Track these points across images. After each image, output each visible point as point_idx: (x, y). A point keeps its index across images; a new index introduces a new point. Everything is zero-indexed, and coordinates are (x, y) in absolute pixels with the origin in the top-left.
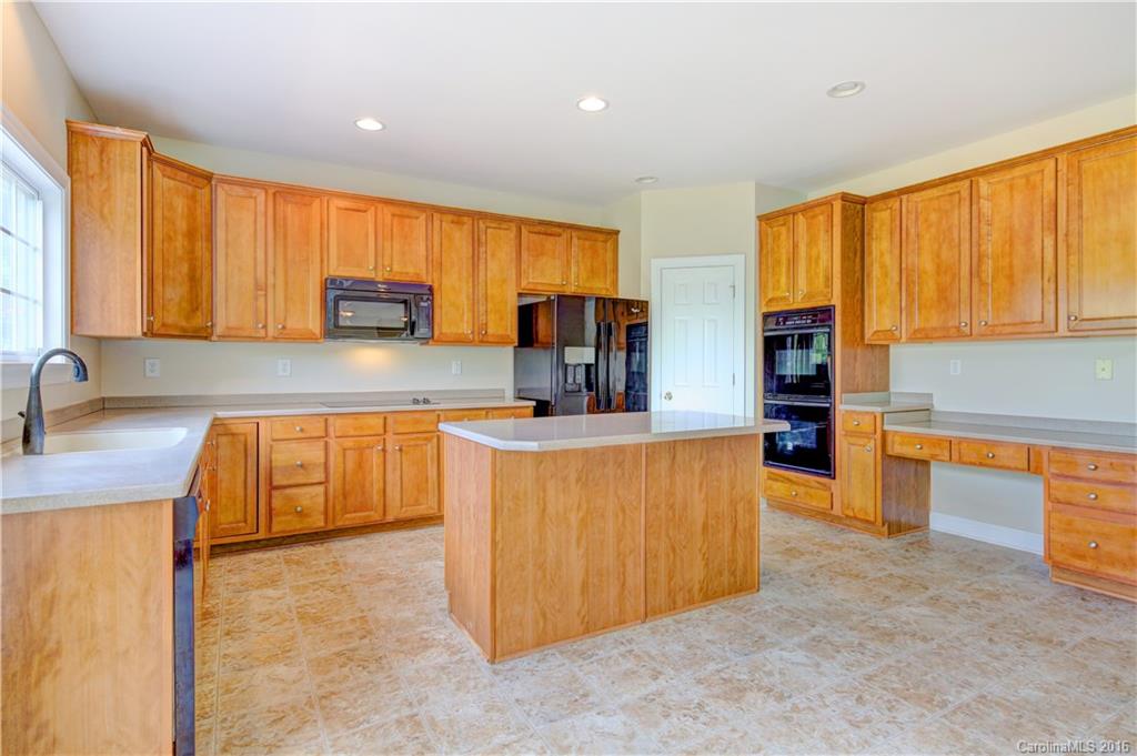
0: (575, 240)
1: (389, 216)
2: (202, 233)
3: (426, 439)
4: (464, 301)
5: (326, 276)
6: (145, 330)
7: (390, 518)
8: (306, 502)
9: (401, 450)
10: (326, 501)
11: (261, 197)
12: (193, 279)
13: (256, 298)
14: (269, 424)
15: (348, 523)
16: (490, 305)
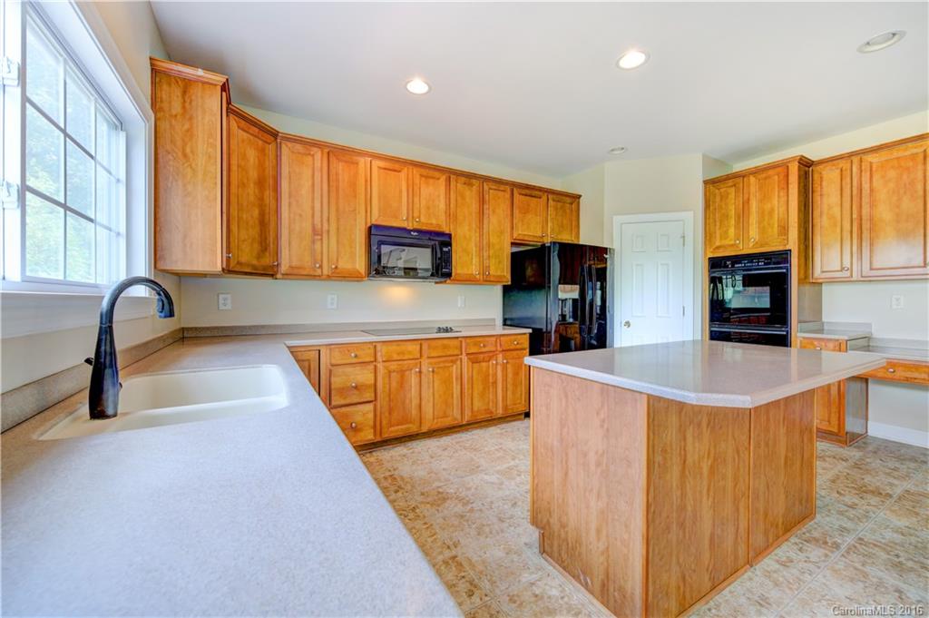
0: (551, 202)
1: (418, 176)
2: (269, 183)
3: (452, 361)
4: (473, 249)
5: (369, 225)
6: (224, 266)
7: (424, 429)
8: (359, 418)
9: (433, 371)
10: (375, 416)
11: (318, 155)
12: (263, 223)
13: (313, 242)
14: (328, 351)
15: (392, 435)
16: (491, 252)
